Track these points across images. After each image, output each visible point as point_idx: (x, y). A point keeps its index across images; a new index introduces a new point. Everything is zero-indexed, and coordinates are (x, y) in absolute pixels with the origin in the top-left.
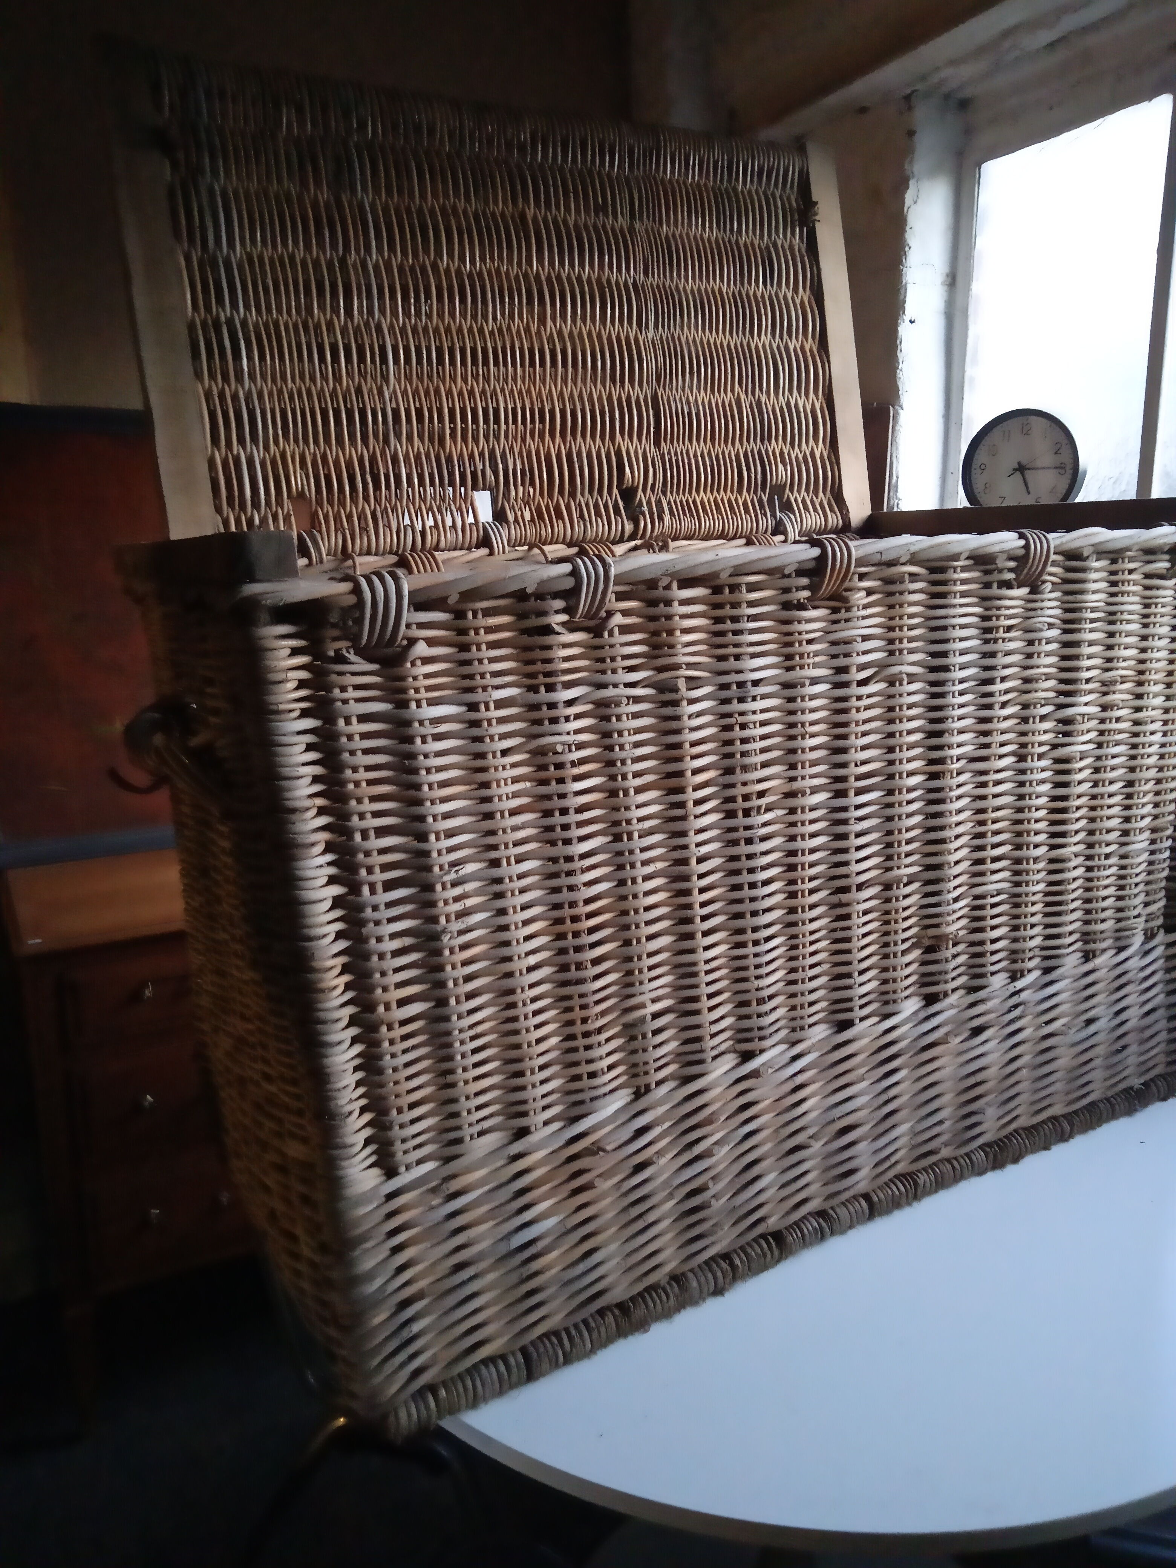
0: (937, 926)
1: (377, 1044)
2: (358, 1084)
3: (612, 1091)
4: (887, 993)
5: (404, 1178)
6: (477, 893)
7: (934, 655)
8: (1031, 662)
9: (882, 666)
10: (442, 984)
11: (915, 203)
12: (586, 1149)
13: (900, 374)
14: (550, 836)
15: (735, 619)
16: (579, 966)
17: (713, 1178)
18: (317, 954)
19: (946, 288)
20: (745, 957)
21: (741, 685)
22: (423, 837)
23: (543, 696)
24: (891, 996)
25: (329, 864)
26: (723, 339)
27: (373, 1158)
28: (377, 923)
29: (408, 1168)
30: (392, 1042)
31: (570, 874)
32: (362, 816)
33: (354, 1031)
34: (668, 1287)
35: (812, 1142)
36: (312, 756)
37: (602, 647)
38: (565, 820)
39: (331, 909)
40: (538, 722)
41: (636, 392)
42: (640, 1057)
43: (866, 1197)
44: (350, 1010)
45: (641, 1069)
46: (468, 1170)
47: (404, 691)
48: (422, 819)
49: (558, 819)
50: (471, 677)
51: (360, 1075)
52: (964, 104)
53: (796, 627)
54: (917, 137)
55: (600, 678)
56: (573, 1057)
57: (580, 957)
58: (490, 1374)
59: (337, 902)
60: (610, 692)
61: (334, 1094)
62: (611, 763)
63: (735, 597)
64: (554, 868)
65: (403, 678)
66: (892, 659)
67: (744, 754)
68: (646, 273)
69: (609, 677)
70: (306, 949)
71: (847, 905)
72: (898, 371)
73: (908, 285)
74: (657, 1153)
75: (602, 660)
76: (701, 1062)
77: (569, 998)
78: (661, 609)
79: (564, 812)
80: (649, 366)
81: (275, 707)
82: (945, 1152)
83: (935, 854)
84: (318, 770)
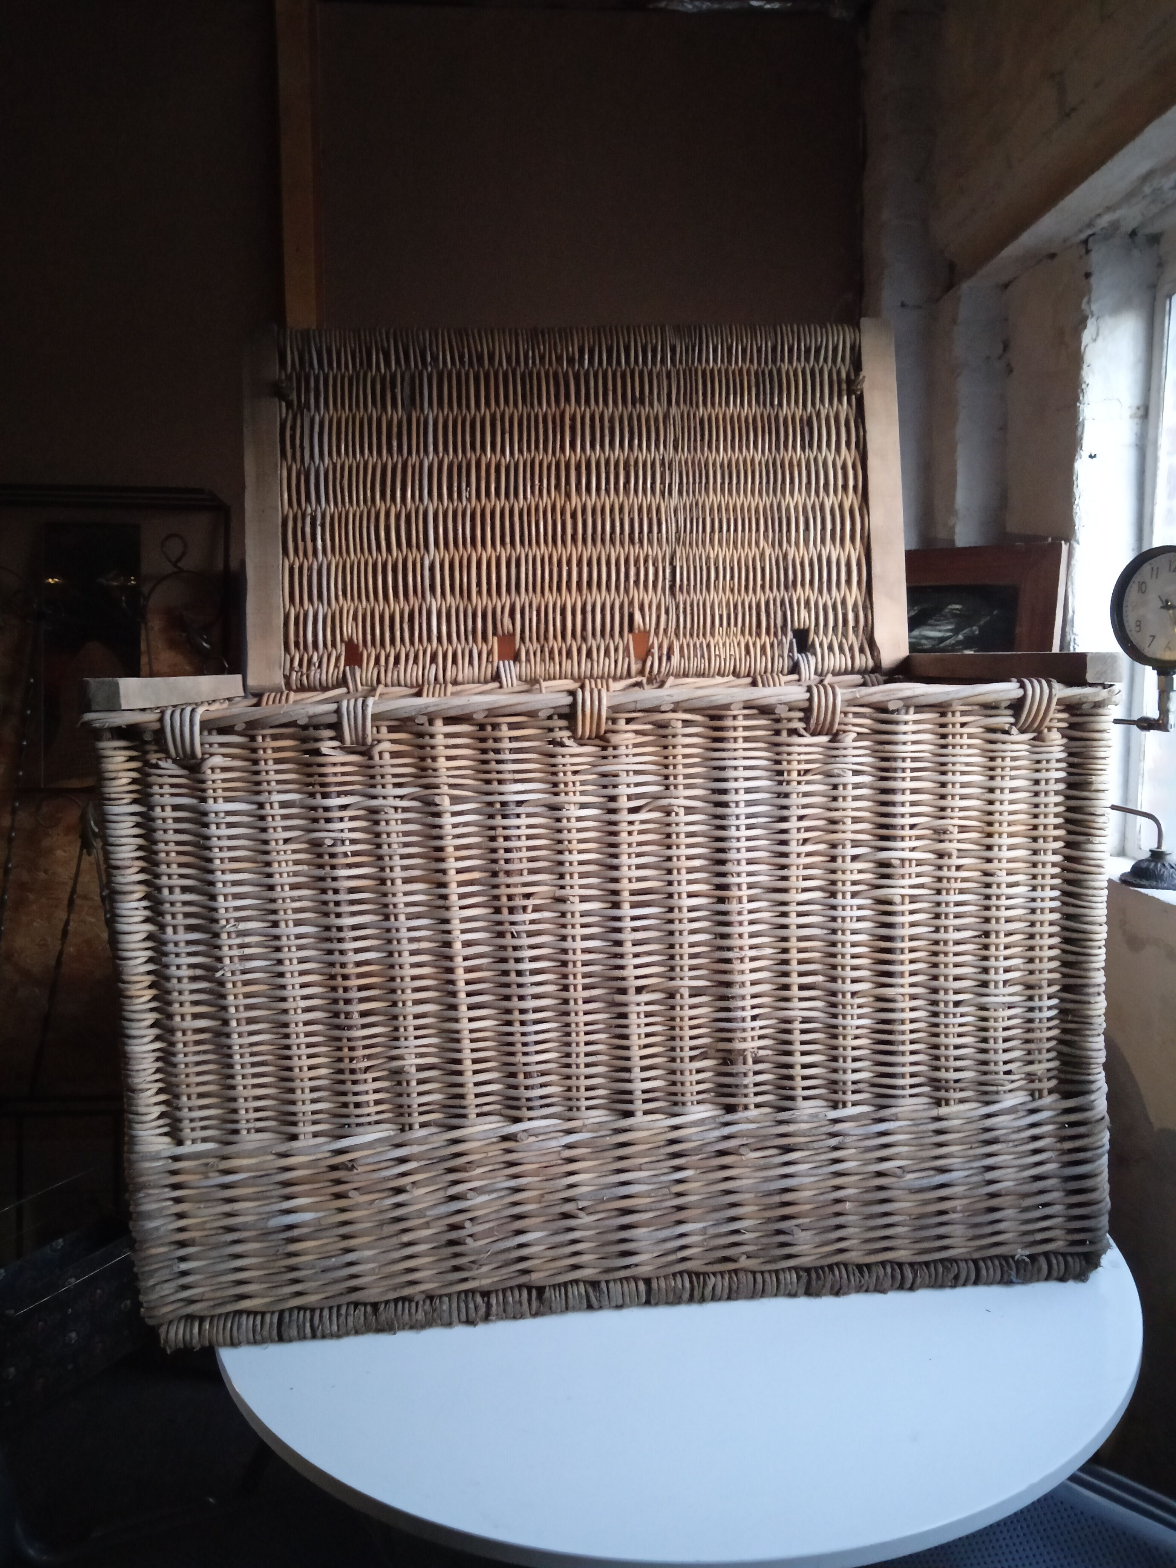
0: (730, 1040)
1: (172, 1044)
2: (158, 1071)
3: (377, 1122)
4: (675, 1094)
5: (187, 1148)
6: (258, 945)
7: (715, 791)
8: (834, 805)
9: (656, 797)
10: (225, 1008)
11: (1095, 340)
12: (343, 1163)
13: (1076, 509)
14: (324, 908)
15: (497, 751)
16: (348, 1015)
17: (471, 1219)
18: (126, 970)
19: (1136, 420)
20: (511, 1034)
21: (504, 804)
22: (213, 897)
23: (319, 801)
24: (679, 1098)
25: (145, 908)
26: (753, 501)
27: (166, 1129)
28: (177, 955)
29: (194, 1141)
30: (185, 1044)
31: (340, 940)
32: (170, 876)
33: (155, 1031)
34: (421, 1303)
35: (581, 1214)
36: (137, 831)
37: (373, 767)
38: (338, 898)
39: (144, 940)
40: (315, 820)
41: (654, 551)
42: (404, 1100)
43: (648, 1281)
44: (154, 1016)
45: (405, 1110)
46: (238, 1156)
47: (204, 791)
48: (212, 884)
49: (330, 896)
50: (258, 783)
51: (159, 1064)
52: (1155, 239)
53: (559, 760)
54: (1093, 280)
55: (373, 791)
56: (341, 1088)
57: (349, 1008)
58: (246, 1322)
59: (150, 937)
60: (379, 802)
61: (134, 1073)
62: (380, 858)
63: (498, 734)
64: (327, 934)
65: (203, 782)
66: (667, 793)
67: (507, 861)
68: (676, 449)
69: (379, 790)
70: (119, 965)
71: (626, 1005)
72: (1075, 507)
73: (1086, 423)
74: (413, 1183)
75: (373, 777)
76: (464, 1116)
77: (339, 1039)
78: (427, 740)
79: (336, 891)
80: (669, 527)
81: (108, 796)
82: (744, 1262)
83: (725, 972)
84: (140, 841)
